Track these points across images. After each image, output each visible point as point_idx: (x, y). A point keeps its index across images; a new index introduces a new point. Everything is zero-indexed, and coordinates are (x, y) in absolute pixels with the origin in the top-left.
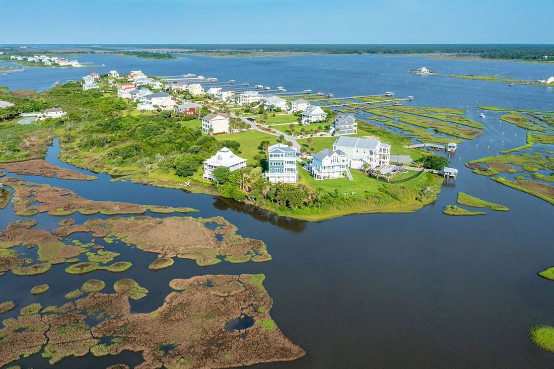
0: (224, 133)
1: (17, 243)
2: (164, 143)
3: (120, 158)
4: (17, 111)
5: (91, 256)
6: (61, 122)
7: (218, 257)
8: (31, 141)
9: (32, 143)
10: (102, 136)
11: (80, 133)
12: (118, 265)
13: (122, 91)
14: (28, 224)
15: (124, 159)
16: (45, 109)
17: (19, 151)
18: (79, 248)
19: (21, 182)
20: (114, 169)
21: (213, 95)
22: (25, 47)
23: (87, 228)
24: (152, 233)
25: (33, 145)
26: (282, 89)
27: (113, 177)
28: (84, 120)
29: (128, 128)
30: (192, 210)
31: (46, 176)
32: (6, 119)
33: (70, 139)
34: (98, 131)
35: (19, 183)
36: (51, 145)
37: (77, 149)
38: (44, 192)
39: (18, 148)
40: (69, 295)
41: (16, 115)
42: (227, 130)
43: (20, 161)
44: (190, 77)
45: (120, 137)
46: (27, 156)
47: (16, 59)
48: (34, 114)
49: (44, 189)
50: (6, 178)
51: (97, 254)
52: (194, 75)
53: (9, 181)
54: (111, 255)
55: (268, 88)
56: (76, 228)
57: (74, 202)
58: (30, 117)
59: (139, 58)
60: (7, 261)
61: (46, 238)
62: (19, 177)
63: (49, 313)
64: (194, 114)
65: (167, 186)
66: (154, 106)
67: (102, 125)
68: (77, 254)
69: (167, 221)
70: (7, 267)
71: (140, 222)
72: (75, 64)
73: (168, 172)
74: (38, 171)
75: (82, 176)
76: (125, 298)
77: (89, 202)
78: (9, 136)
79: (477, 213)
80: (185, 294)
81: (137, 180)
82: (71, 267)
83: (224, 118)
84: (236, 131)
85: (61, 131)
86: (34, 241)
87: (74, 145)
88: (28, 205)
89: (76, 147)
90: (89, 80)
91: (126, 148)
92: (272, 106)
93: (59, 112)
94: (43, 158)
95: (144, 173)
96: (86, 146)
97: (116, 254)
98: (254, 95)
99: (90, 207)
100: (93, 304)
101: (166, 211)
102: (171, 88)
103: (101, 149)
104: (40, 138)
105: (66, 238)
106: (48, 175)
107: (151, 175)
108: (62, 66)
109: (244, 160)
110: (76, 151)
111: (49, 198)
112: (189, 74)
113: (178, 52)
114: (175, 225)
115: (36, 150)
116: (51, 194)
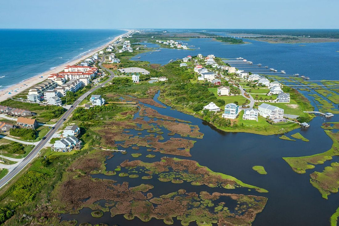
0: (226, 95)
1: (138, 123)
2: (195, 97)
3: (177, 101)
4: (149, 77)
5: (154, 129)
6: (164, 83)
7: (187, 135)
8: (151, 91)
9: (151, 92)
10: (175, 91)
11: (168, 89)
12: (160, 132)
13: (196, 69)
14: (141, 118)
15: (178, 102)
16: (159, 77)
17: (145, 94)
18: (152, 126)
19: (143, 106)
20: (173, 105)
21: (238, 74)
22: (166, 32)
23: (156, 122)
24: (173, 126)
25: (151, 93)
26: (284, 72)
27: (172, 108)
28: (173, 83)
29: (187, 89)
30: (190, 122)
31: (151, 105)
32: (145, 80)
33: (164, 91)
34: (175, 89)
35: (142, 106)
36: (157, 93)
37: (165, 96)
38: (148, 110)
39: (145, 93)
40: (145, 136)
41: (149, 78)
42: (228, 94)
43: (145, 98)
44: (240, 60)
45: (182, 92)
46: (147, 97)
47: (158, 42)
48: (155, 78)
49: (149, 109)
50: (139, 104)
51: (156, 129)
52: (242, 58)
53: (140, 105)
54: (160, 129)
55: (276, 71)
56: (153, 122)
57: (156, 114)
58: (154, 79)
59: (223, 42)
60: (134, 127)
61: (145, 123)
62: (143, 104)
63: (140, 138)
64: (220, 84)
65: (187, 114)
66: (204, 79)
67: (178, 87)
68: (151, 128)
69: (180, 124)
70: (134, 128)
71: (172, 123)
72: (185, 47)
73: (191, 109)
74: (149, 103)
75: (162, 106)
76: (158, 139)
77: (160, 115)
78: (144, 88)
79: (292, 140)
80: (173, 141)
81: (179, 110)
82: (148, 130)
83: (226, 89)
84: (232, 95)
85: (162, 88)
86: (142, 123)
87: (164, 94)
88: (143, 113)
89: (165, 95)
90: (186, 60)
91: (180, 98)
92: (261, 84)
93: (164, 79)
94: (153, 98)
95: (183, 108)
96: (168, 95)
97: (161, 130)
98: (256, 76)
99: (160, 116)
100: (150, 138)
101: (182, 121)
102: (221, 68)
103: (173, 97)
104: (154, 90)
105: (149, 123)
106: (152, 104)
107: (185, 109)
108: (179, 48)
109: (219, 108)
110: (164, 97)
111: (150, 112)
112: (240, 58)
113: (249, 38)
114: (181, 125)
115: (151, 94)
116: (150, 111)
